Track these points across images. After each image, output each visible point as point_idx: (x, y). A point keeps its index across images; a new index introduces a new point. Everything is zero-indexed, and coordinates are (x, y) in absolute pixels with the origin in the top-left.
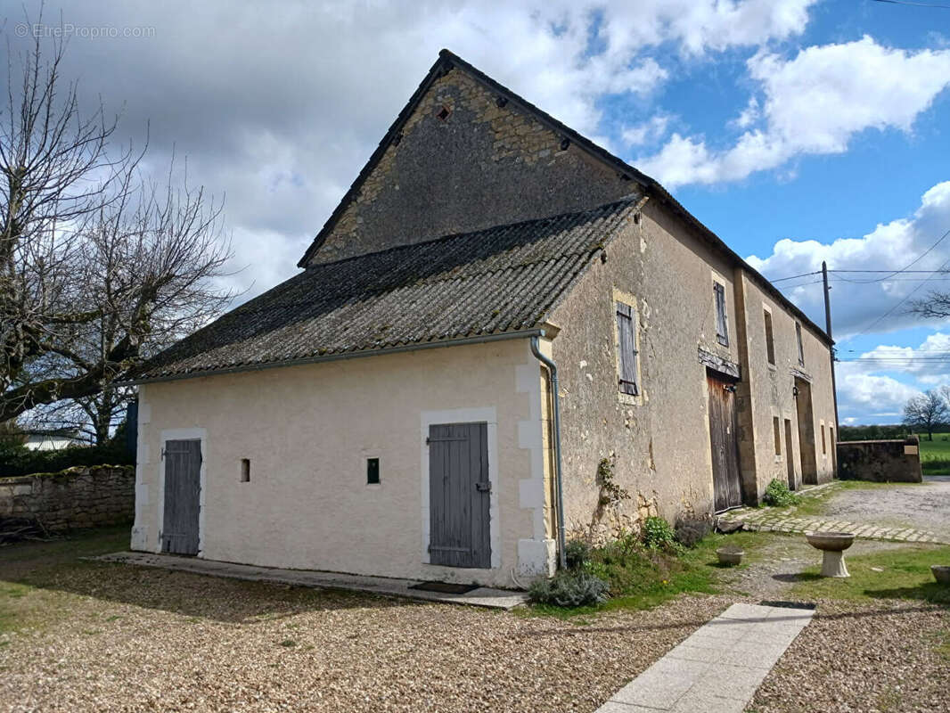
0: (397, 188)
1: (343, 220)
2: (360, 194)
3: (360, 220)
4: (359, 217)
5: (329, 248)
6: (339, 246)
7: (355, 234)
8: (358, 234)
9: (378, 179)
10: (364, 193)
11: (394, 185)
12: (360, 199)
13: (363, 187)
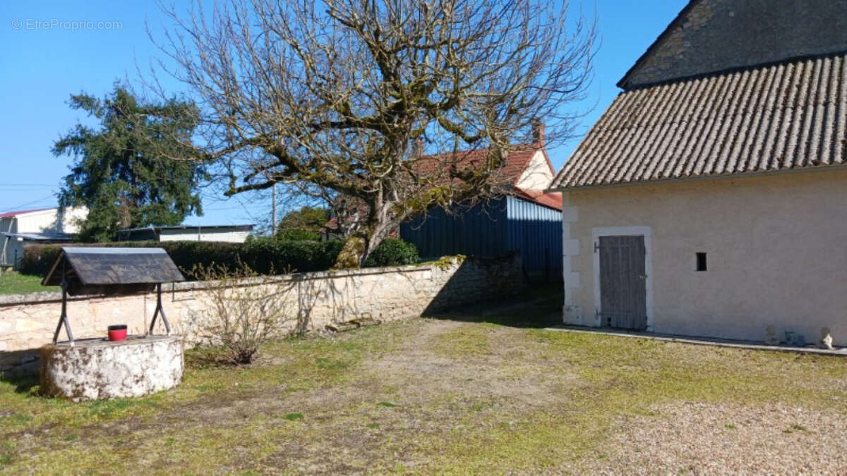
0: (732, 14)
1: (667, 44)
2: (687, 20)
3: (688, 44)
4: (686, 42)
5: (652, 69)
6: (663, 67)
7: (681, 57)
8: (684, 56)
9: (708, 7)
10: (691, 19)
11: (728, 11)
12: (686, 25)
13: (690, 14)
